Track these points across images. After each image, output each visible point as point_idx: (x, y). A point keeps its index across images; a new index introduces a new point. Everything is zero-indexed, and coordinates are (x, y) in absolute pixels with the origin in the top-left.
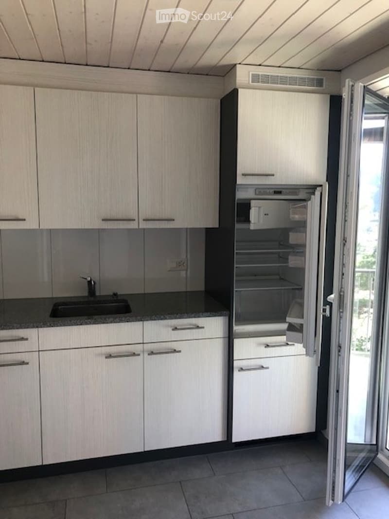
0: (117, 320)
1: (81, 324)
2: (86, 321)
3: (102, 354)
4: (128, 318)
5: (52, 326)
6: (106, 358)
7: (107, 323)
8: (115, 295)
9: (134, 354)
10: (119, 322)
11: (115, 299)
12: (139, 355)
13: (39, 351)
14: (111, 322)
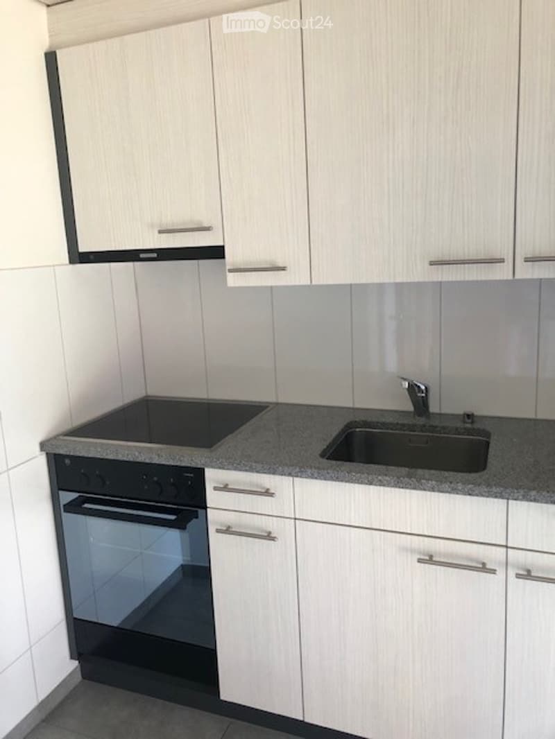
0: (446, 486)
1: (371, 484)
2: (380, 478)
3: (412, 551)
4: (470, 486)
5: (316, 478)
6: (420, 561)
7: (425, 490)
8: (469, 416)
9: (483, 568)
10: (450, 493)
11: (468, 426)
12: (493, 571)
13: (295, 519)
14: (433, 490)
